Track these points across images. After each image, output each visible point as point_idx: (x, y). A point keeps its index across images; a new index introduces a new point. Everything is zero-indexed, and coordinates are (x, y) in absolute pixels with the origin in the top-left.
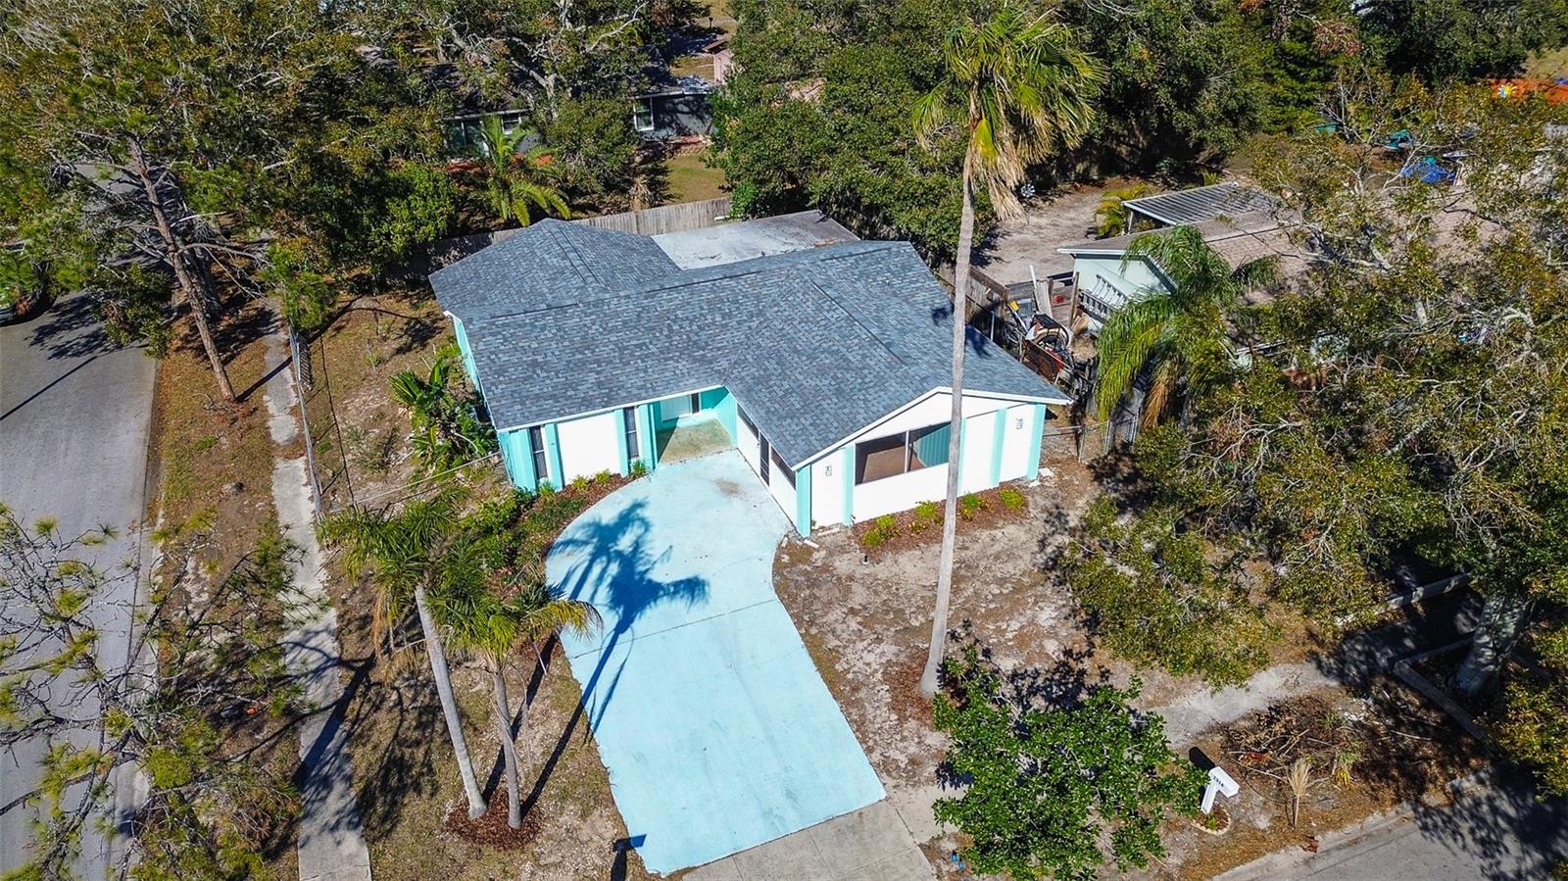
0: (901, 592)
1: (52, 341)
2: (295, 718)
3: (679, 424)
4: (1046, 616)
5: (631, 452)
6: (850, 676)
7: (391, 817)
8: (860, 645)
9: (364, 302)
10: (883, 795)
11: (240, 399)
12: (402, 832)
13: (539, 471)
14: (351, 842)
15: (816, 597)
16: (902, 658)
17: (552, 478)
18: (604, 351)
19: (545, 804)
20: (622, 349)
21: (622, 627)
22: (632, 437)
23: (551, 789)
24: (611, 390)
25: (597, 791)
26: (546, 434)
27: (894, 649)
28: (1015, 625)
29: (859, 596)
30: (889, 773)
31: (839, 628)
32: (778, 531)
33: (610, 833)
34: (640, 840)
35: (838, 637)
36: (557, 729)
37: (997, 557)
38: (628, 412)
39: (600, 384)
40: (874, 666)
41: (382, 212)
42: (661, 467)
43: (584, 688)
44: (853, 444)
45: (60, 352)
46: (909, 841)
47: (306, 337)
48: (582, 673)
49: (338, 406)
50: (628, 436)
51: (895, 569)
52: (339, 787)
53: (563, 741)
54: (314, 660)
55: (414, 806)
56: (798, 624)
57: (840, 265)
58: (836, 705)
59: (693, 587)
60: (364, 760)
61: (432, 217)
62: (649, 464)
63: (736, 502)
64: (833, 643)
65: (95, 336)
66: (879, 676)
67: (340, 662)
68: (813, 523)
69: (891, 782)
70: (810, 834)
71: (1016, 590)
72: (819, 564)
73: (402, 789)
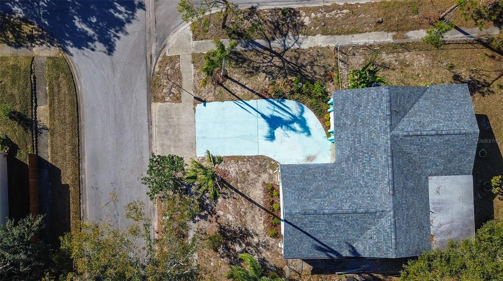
0: (250, 186)
2: (271, 40)
4: (230, 217)
6: (229, 162)
8: (237, 169)
10: (197, 156)
15: (255, 165)
16: (229, 176)
19: (220, 88)
21: (263, 116)
23: (223, 89)
27: (233, 176)
28: (230, 208)
29: (252, 175)
30: (202, 160)
31: (244, 166)
33: (208, 99)
34: (205, 105)
35: (241, 164)
36: (238, 94)
37: (254, 217)
40: (229, 169)
42: (330, 143)
43: (247, 102)
46: (185, 156)
48: (251, 102)
51: (258, 188)
52: (243, 49)
53: (234, 95)
54: (288, 45)
56: (249, 157)
59: (272, 137)
63: (303, 158)
64: (240, 163)
66: (227, 169)
67: (285, 51)
69: (200, 159)
71: (241, 215)
72: (267, 170)
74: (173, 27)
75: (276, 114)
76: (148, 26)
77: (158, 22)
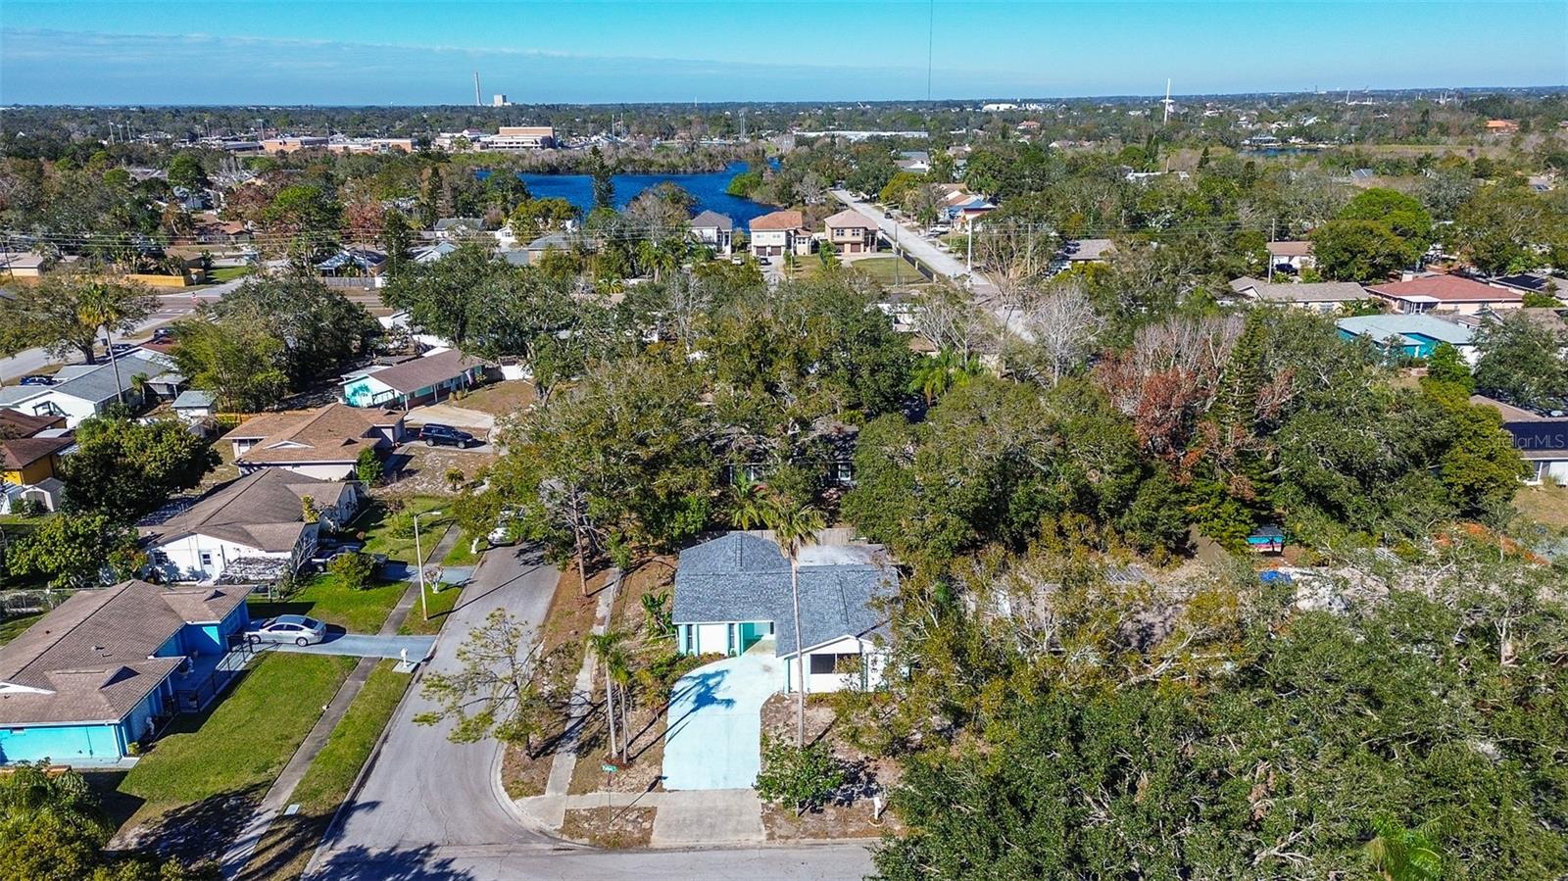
0: (812, 722)
1: (525, 557)
2: (568, 717)
3: (762, 638)
5: (731, 646)
7: (587, 753)
9: (659, 558)
11: (589, 596)
12: (589, 758)
13: (689, 646)
14: (573, 756)
15: (775, 717)
17: (694, 650)
18: (728, 598)
19: (638, 760)
21: (692, 711)
22: (732, 638)
23: (642, 756)
24: (724, 614)
25: (658, 760)
26: (694, 629)
29: (794, 720)
31: (778, 729)
32: (775, 689)
33: (656, 773)
34: (666, 777)
36: (653, 738)
38: (731, 625)
39: (721, 611)
41: (672, 517)
42: (744, 654)
43: (669, 727)
44: (808, 654)
45: (526, 563)
47: (627, 571)
48: (671, 722)
49: (627, 606)
50: (730, 637)
51: (815, 713)
52: (575, 741)
53: (654, 742)
54: (582, 701)
55: (596, 751)
56: (763, 723)
57: (855, 575)
59: (729, 702)
60: (586, 735)
61: (694, 522)
62: (738, 653)
63: (767, 675)
65: (541, 557)
67: (590, 703)
68: (790, 688)
70: (724, 791)
72: (785, 704)
73: (594, 746)
74: (509, 822)
75: (693, 698)
76: (493, 854)
77: (491, 841)
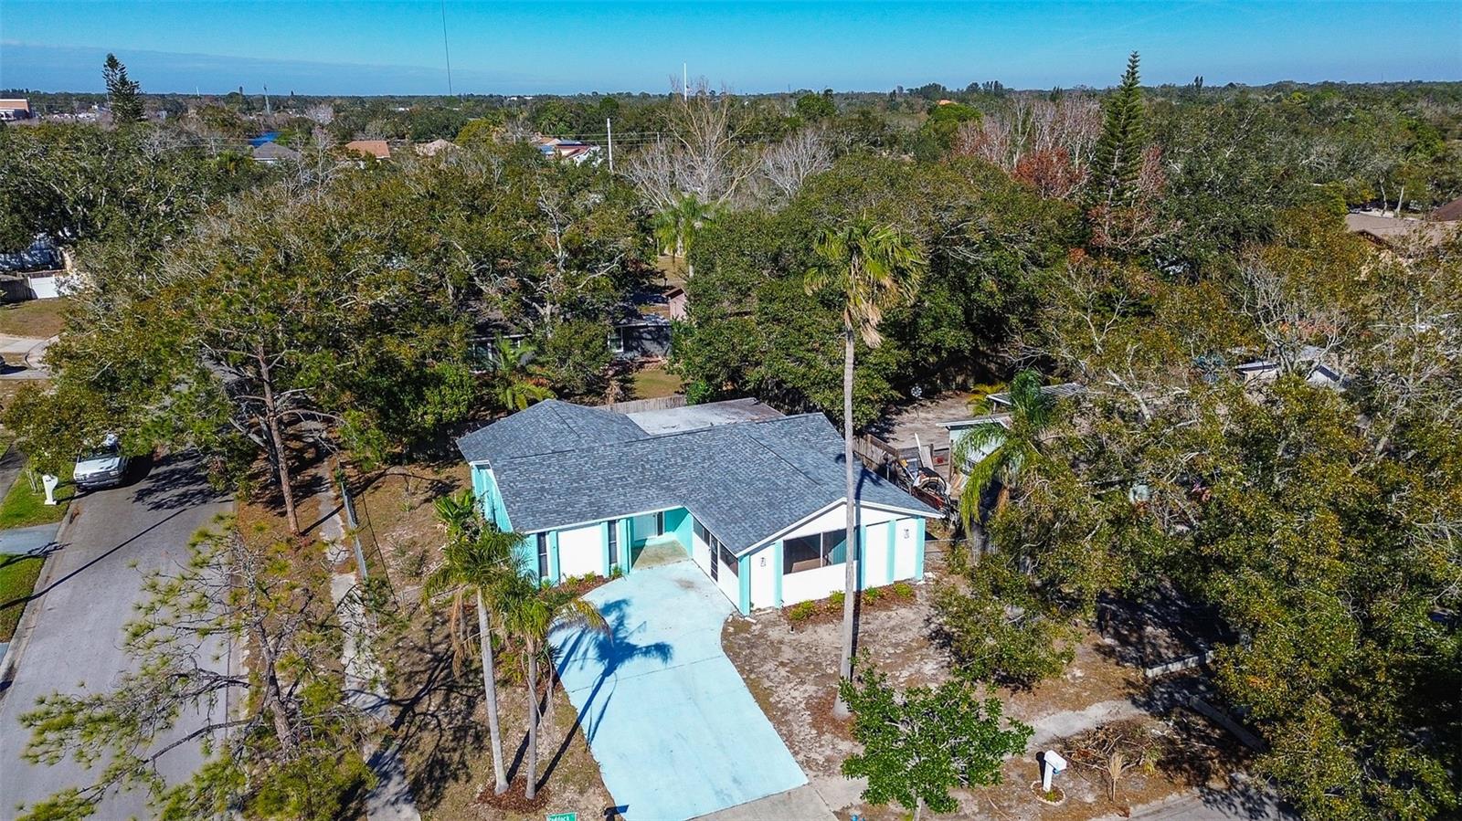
0: (819, 651)
1: (148, 500)
2: (358, 739)
3: (647, 543)
4: (929, 668)
5: (612, 559)
6: (781, 705)
7: (436, 797)
8: (789, 686)
10: (806, 781)
11: (303, 534)
12: (445, 805)
13: (542, 571)
14: (408, 810)
15: (754, 655)
16: (820, 694)
17: (551, 575)
18: (594, 482)
19: (552, 785)
20: (607, 481)
21: (607, 673)
22: (613, 546)
23: (556, 776)
24: (599, 508)
25: (591, 776)
26: (549, 539)
27: (815, 688)
28: (905, 673)
29: (787, 654)
30: (811, 768)
31: (772, 675)
32: (726, 611)
33: (601, 804)
34: (625, 809)
35: (771, 681)
36: (560, 738)
37: (892, 629)
38: (611, 523)
39: (591, 504)
40: (799, 699)
41: (420, 398)
42: (633, 571)
43: (579, 711)
44: (781, 540)
45: (158, 506)
46: (826, 809)
47: (354, 491)
48: (578, 702)
49: (379, 538)
50: (610, 545)
51: (815, 636)
52: (396, 778)
53: (564, 746)
54: (372, 700)
55: (452, 788)
56: (741, 671)
58: (771, 724)
59: (662, 650)
60: (414, 762)
61: (456, 403)
62: (625, 568)
64: (767, 684)
65: (184, 495)
66: (803, 705)
67: (390, 702)
68: (752, 605)
69: (812, 774)
70: (752, 807)
71: (906, 651)
72: (757, 633)
73: (444, 779)
